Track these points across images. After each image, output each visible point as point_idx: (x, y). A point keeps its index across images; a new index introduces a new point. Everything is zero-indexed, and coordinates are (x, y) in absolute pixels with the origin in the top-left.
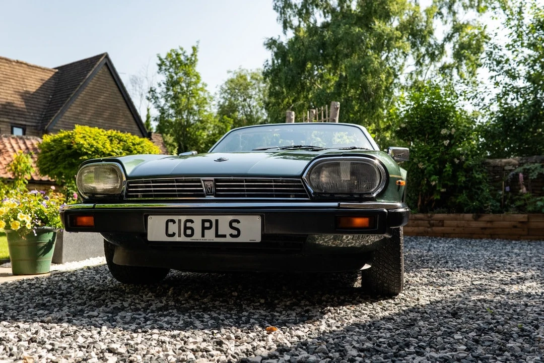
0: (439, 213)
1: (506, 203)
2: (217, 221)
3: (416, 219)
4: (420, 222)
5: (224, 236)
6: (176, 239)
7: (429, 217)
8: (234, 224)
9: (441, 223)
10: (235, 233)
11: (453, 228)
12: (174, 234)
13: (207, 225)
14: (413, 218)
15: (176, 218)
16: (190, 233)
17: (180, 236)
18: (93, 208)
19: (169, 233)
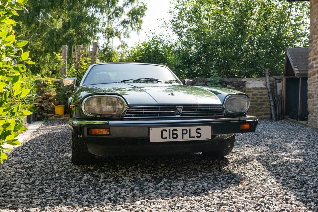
2: (190, 129)
5: (194, 137)
6: (167, 140)
8: (199, 131)
10: (199, 135)
12: (166, 138)
13: (185, 132)
15: (167, 129)
16: (176, 137)
17: (170, 138)
18: (108, 124)
19: (163, 137)
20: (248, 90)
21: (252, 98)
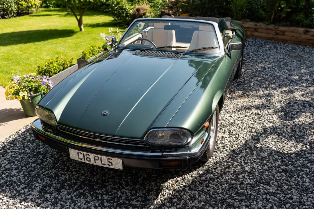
0: (284, 26)
2: (101, 158)
3: (268, 29)
4: (270, 31)
5: (105, 164)
6: (83, 161)
7: (276, 29)
8: (110, 161)
9: (283, 33)
10: (110, 164)
11: (289, 37)
13: (96, 158)
14: (266, 28)
15: (82, 152)
16: (89, 160)
18: (44, 134)
19: (80, 158)
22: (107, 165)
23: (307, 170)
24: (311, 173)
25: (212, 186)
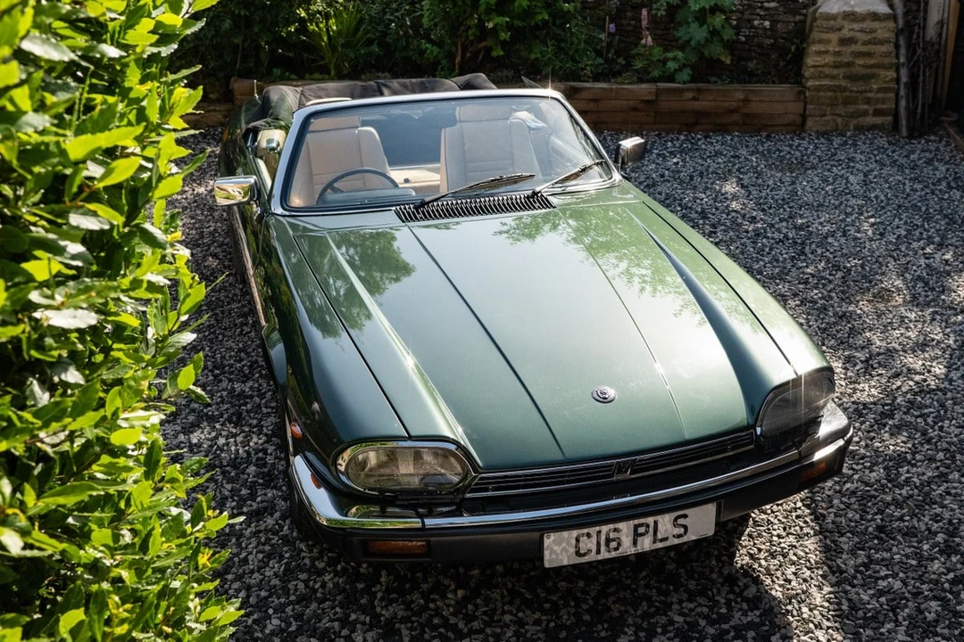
1: (610, 55)
2: (656, 523)
5: (666, 539)
6: (592, 558)
8: (681, 521)
10: (681, 531)
12: (589, 552)
13: (642, 530)
15: (593, 531)
16: (615, 546)
17: (598, 552)
18: (423, 528)
19: (582, 552)
20: (825, 24)
21: (838, 54)
22: (671, 537)
23: (932, 410)
24: (942, 412)
25: (829, 513)
